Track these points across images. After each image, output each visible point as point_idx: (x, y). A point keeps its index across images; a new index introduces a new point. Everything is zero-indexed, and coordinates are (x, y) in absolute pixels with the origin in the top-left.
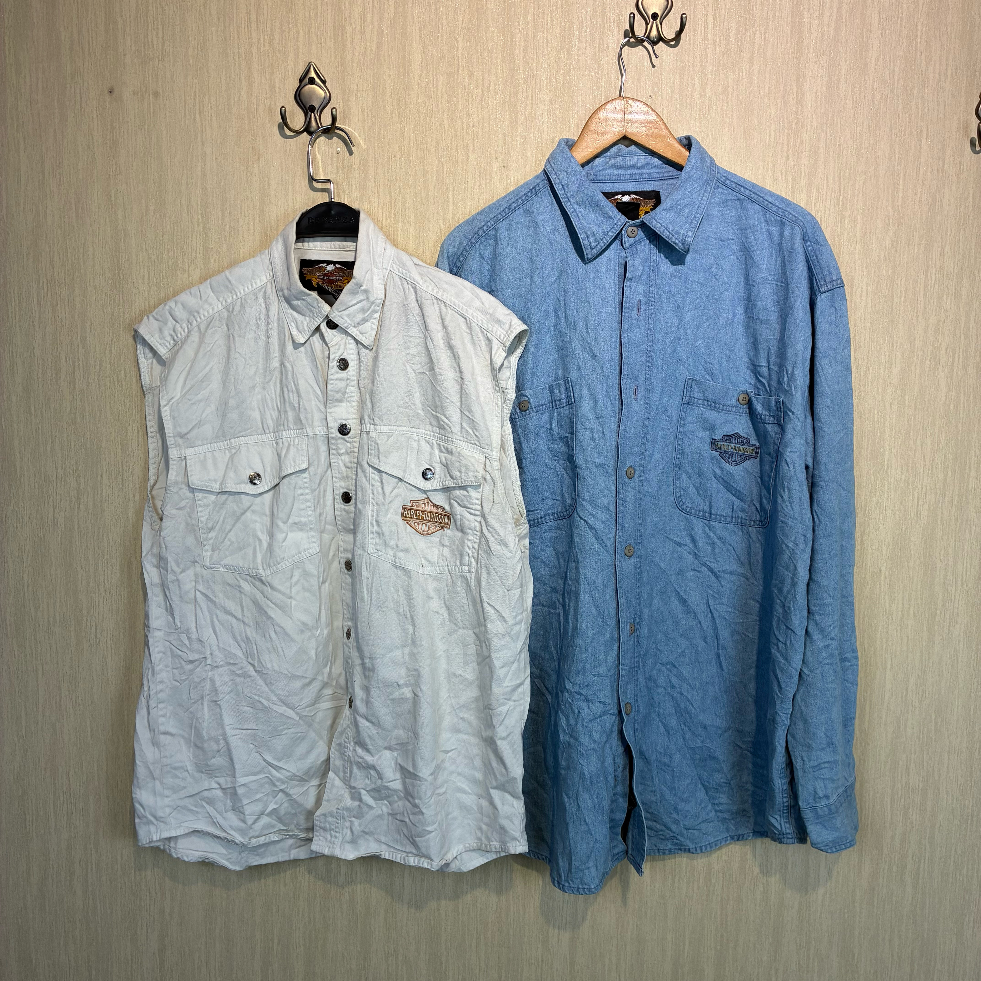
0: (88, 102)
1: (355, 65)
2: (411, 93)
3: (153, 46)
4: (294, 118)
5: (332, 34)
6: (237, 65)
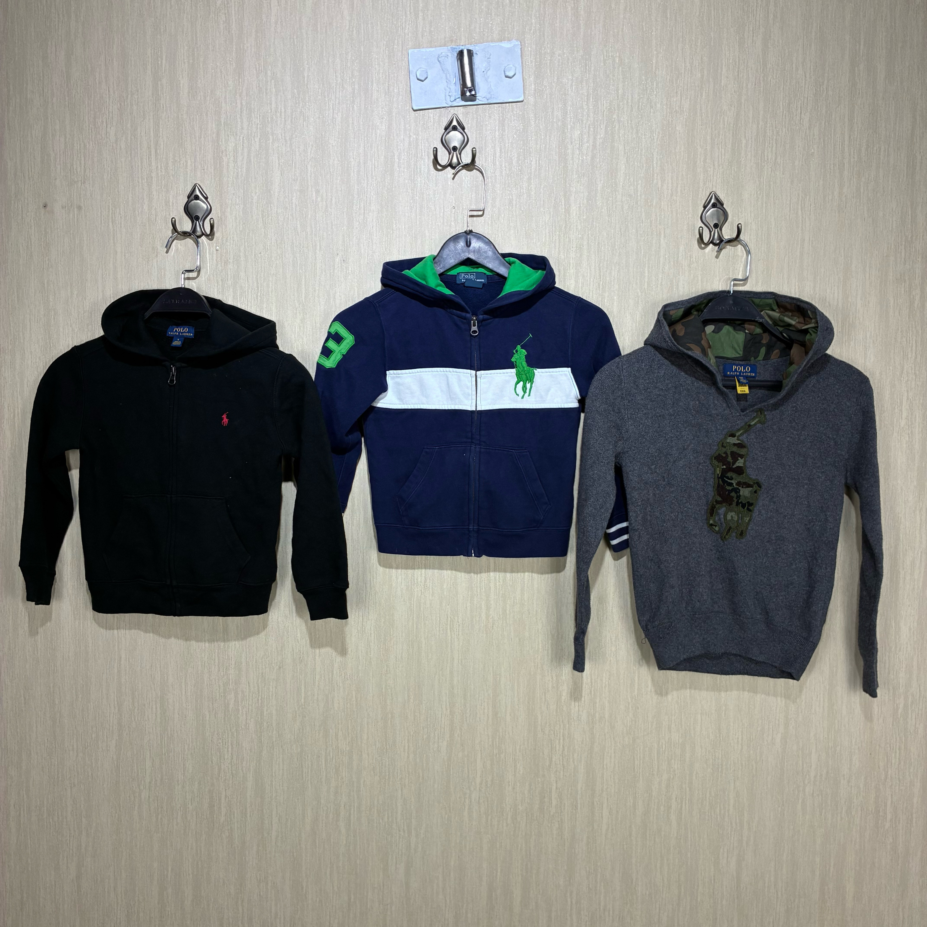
0: (28, 214)
1: (230, 185)
2: (272, 205)
3: (77, 172)
4: (183, 224)
5: (212, 162)
6: (141, 186)
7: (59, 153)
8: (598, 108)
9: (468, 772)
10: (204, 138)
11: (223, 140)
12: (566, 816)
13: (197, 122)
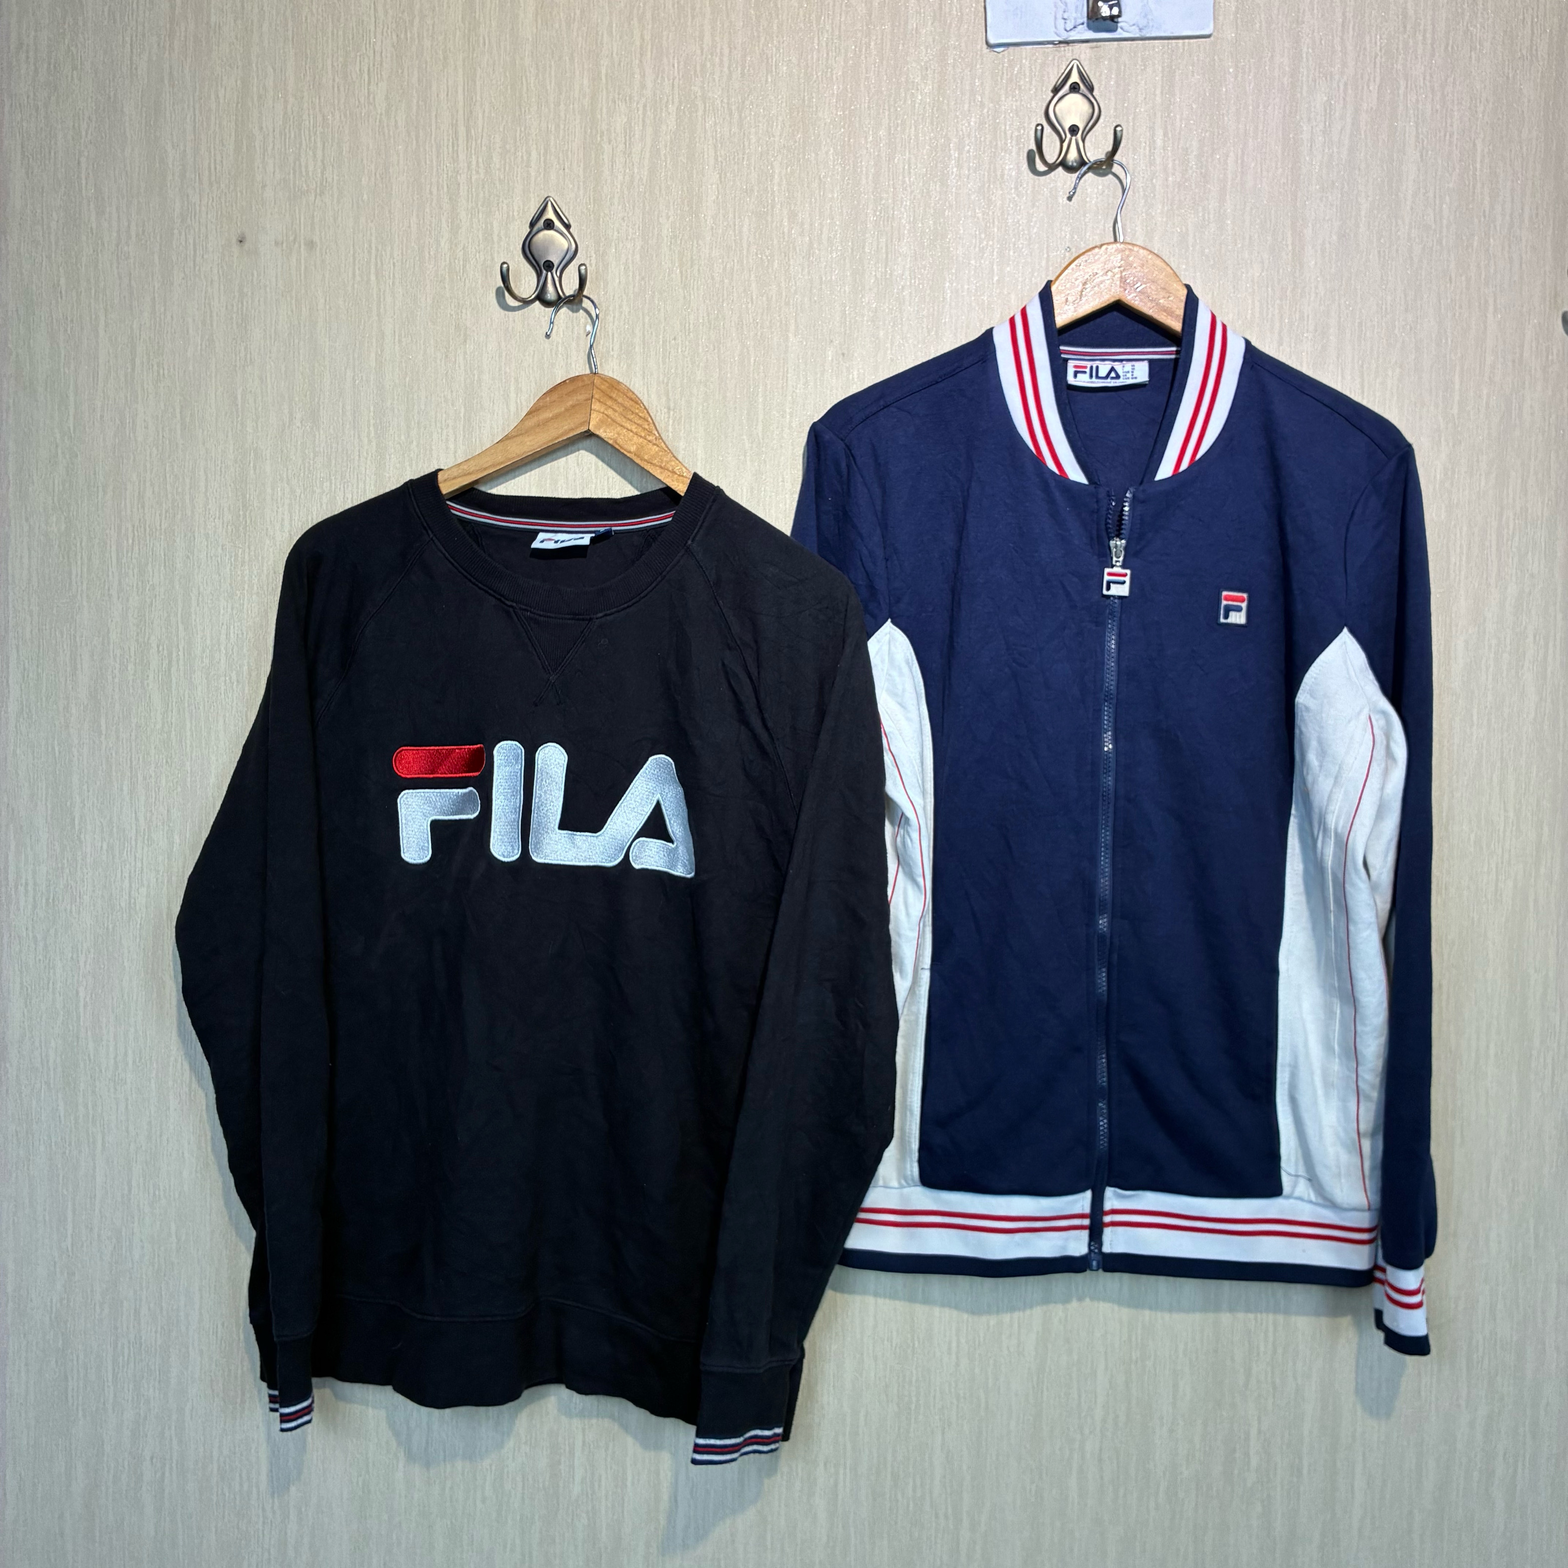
0: (205, 257)
1: (616, 201)
2: (700, 242)
3: (307, 172)
4: (520, 281)
5: (581, 155)
6: (435, 201)
7: (271, 134)
8: (1365, 49)
9: (1080, 1396)
10: (565, 105)
11: (604, 110)
12: (1279, 1489)
13: (553, 73)
